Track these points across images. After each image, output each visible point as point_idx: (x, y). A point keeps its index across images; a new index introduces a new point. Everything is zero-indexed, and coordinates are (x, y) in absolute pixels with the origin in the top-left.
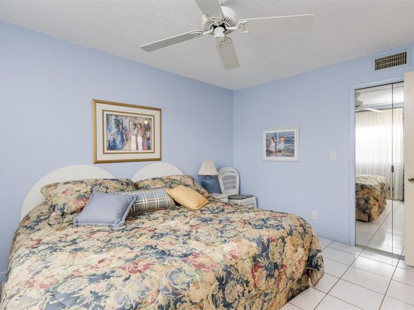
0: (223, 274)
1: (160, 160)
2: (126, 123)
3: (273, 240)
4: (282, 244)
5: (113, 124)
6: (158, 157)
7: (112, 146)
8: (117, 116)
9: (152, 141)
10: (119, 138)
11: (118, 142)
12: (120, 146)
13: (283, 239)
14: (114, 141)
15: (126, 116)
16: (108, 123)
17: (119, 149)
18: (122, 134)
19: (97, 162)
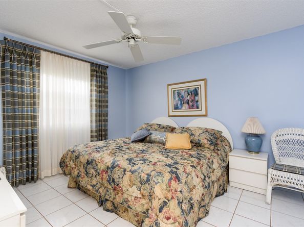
0: (90, 161)
1: (205, 116)
2: (183, 93)
3: (119, 167)
4: (123, 173)
5: (176, 96)
6: (204, 114)
7: (176, 108)
8: (178, 90)
9: (199, 103)
10: (179, 103)
11: (179, 105)
12: (180, 107)
13: (125, 171)
14: (177, 105)
15: (183, 90)
16: (174, 95)
17: (180, 109)
18: (181, 100)
19: (169, 116)
